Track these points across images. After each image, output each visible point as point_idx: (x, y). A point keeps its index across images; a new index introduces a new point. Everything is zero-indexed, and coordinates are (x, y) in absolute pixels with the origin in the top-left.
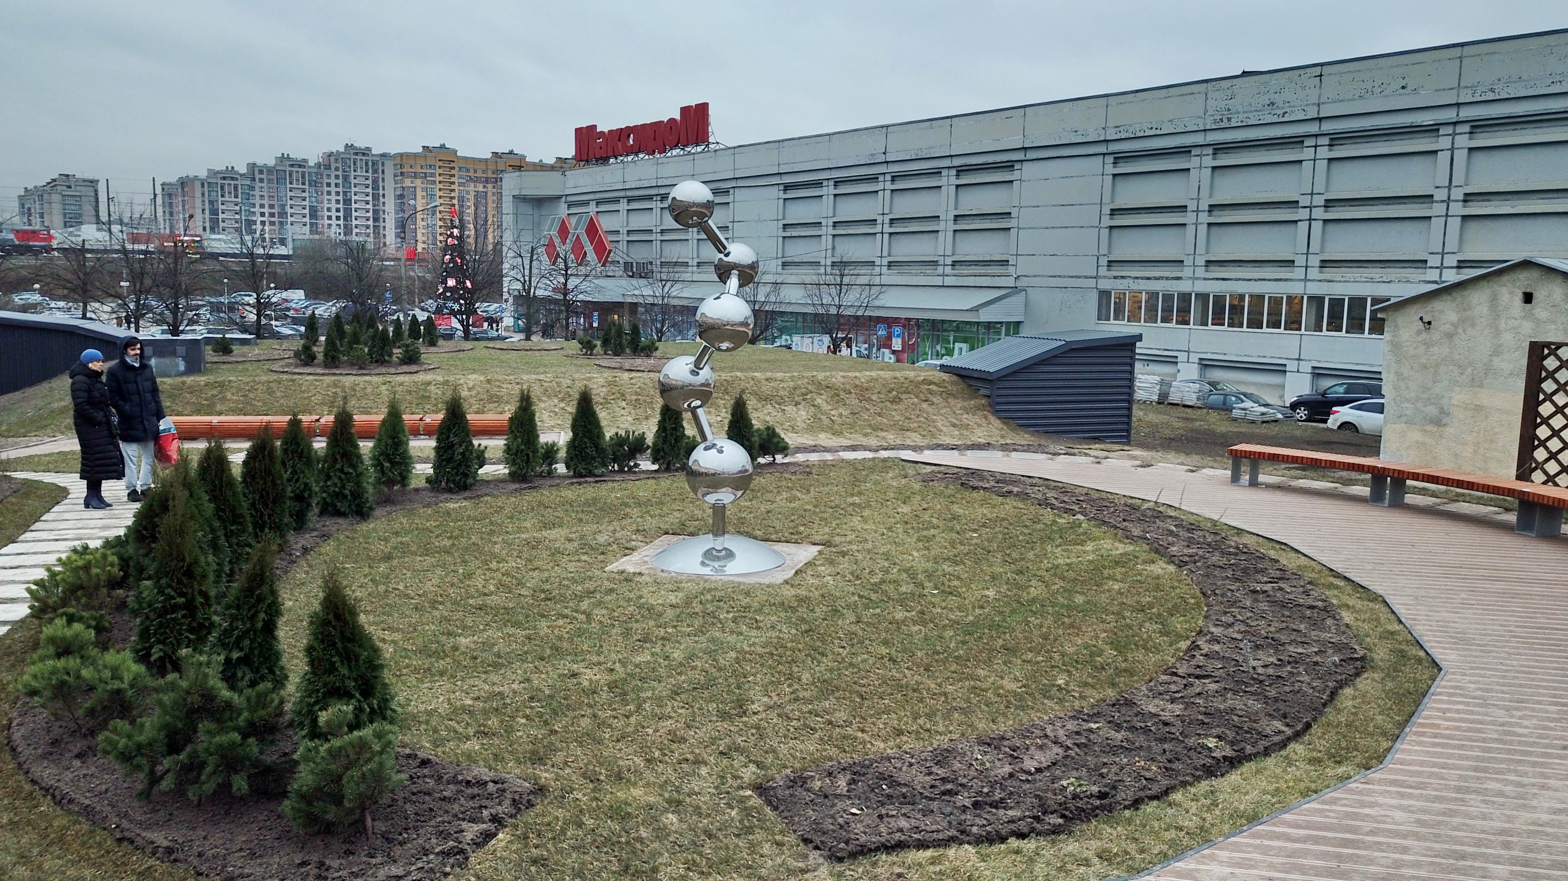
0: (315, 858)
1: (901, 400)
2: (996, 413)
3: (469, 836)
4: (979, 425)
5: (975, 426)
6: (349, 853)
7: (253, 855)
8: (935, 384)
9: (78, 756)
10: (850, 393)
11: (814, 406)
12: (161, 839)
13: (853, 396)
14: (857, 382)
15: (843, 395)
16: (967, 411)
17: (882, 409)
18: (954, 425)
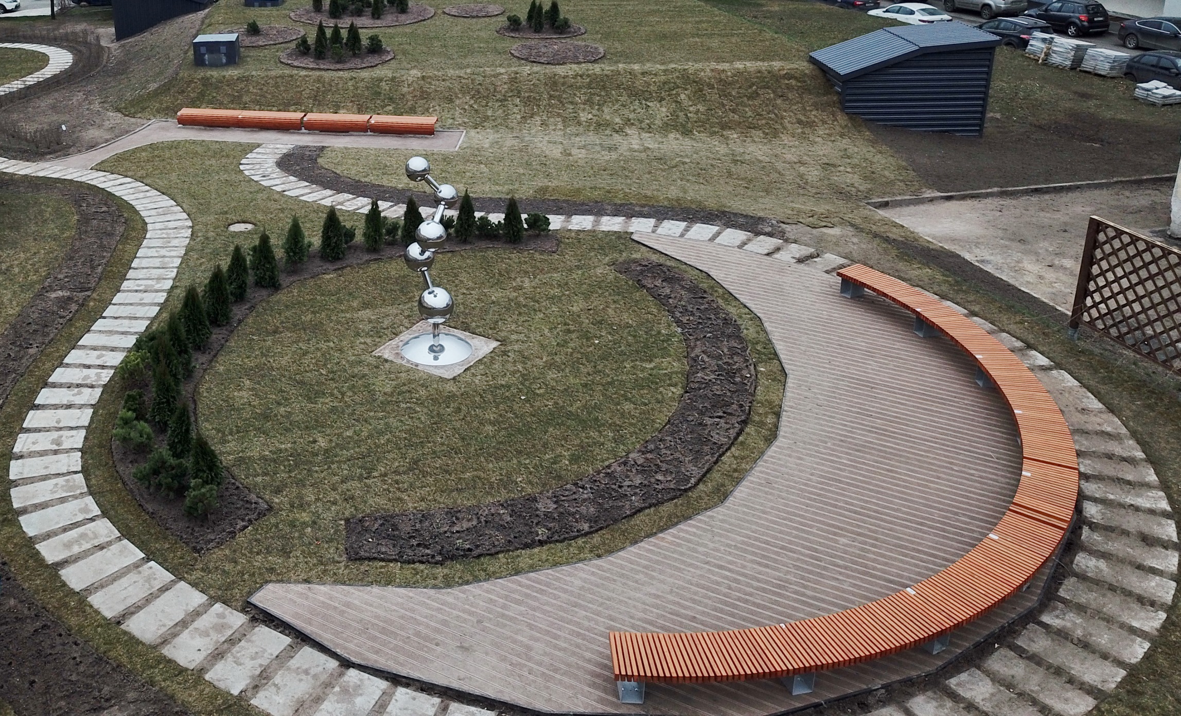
0: (191, 525)
1: (758, 94)
2: (843, 109)
3: (238, 527)
4: (824, 122)
5: (820, 124)
6: (202, 526)
7: (175, 521)
8: (795, 78)
9: (131, 462)
10: (713, 88)
11: (677, 102)
12: (150, 507)
13: (716, 91)
14: (723, 76)
15: (707, 91)
16: (816, 106)
17: (737, 105)
18: (800, 122)
